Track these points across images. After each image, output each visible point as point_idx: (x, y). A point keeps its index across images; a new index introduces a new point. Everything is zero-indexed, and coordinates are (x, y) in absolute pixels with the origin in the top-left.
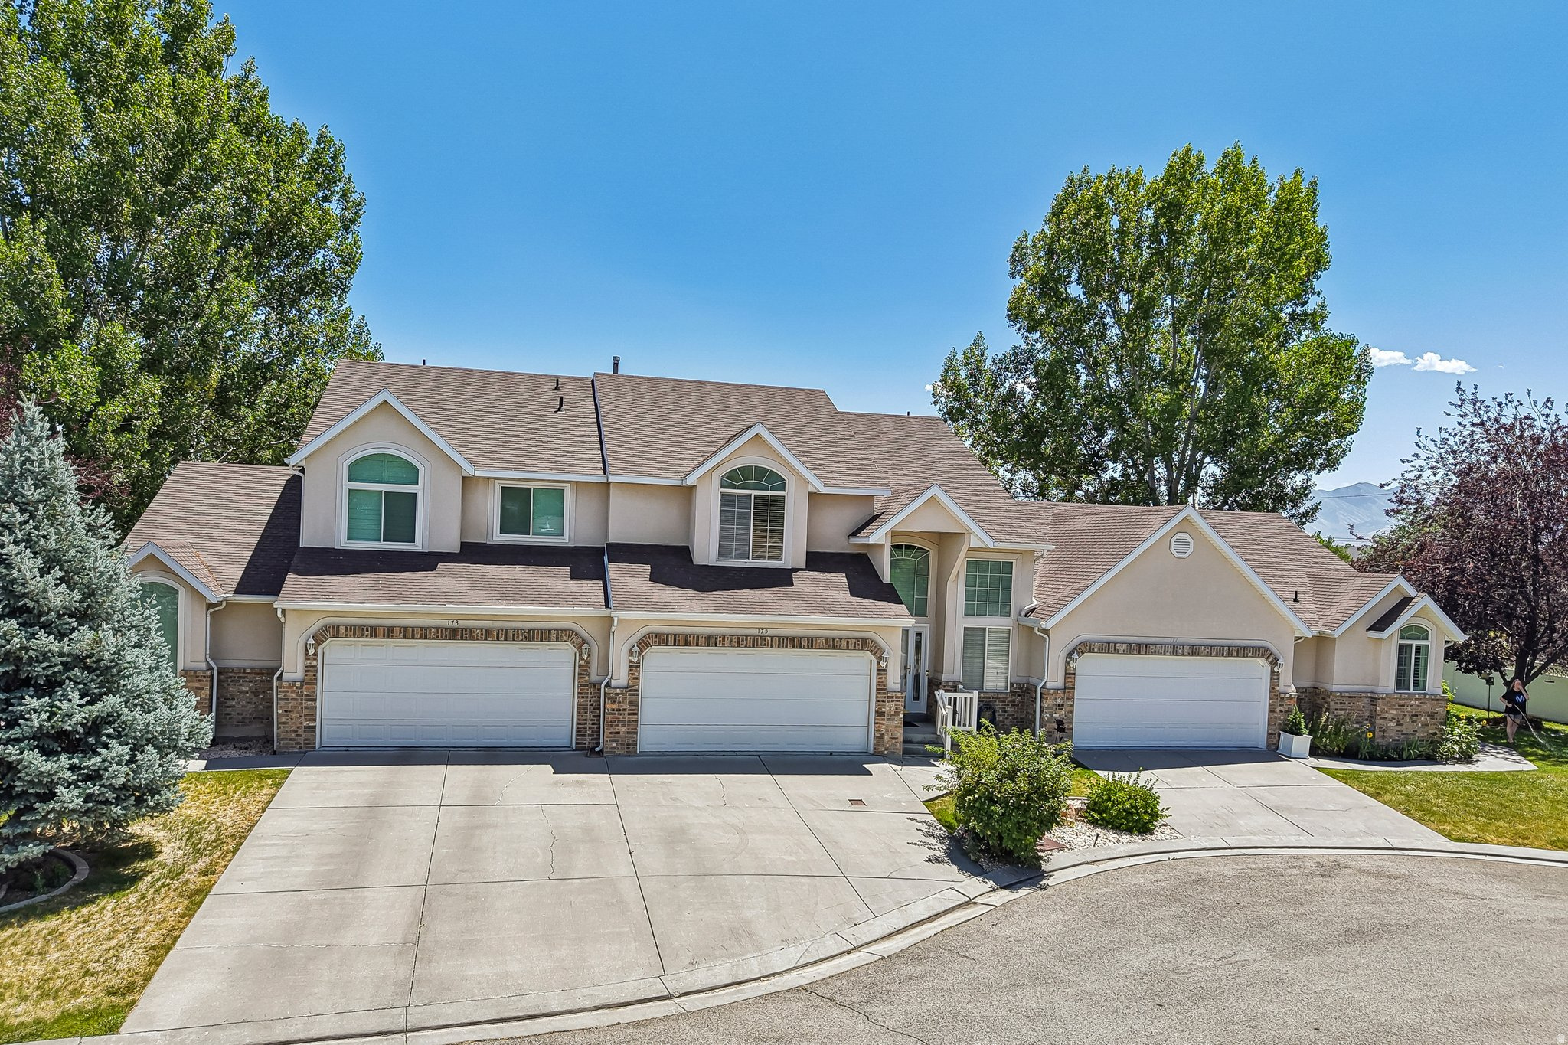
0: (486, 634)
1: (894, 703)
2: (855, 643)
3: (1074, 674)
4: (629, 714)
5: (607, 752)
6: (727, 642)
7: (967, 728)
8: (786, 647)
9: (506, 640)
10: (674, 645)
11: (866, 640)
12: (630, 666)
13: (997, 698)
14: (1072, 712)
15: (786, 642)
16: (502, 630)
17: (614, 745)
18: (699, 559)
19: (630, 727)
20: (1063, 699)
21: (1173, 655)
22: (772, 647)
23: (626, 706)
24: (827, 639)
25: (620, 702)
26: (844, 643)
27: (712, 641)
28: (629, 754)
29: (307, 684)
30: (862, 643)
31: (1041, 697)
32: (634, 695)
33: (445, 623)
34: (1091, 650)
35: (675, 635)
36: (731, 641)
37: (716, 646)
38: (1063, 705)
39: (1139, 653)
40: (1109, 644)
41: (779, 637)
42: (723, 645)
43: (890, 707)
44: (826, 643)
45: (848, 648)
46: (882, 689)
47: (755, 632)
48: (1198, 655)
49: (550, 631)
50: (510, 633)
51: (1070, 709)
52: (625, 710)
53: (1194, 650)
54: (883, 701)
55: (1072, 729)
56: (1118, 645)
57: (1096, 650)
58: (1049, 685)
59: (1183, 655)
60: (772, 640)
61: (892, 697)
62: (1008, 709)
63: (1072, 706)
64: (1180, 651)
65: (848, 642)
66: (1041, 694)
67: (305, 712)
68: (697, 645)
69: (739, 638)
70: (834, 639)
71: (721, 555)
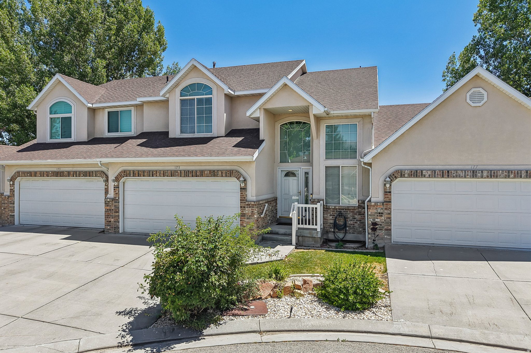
0: (69, 174)
1: (250, 208)
2: (226, 173)
3: (390, 192)
4: (115, 212)
5: (106, 231)
6: (158, 174)
7: (314, 227)
8: (189, 176)
9: (76, 176)
10: (133, 176)
11: (232, 171)
12: (114, 187)
13: (348, 209)
14: (390, 218)
15: (188, 174)
16: (75, 172)
17: (109, 228)
18: (171, 136)
19: (115, 219)
20: (382, 209)
21: (473, 177)
22: (181, 176)
23: (113, 208)
24: (210, 171)
25: (110, 206)
26: (220, 173)
27: (151, 173)
28: (115, 233)
29: (10, 197)
30: (230, 173)
31: (368, 208)
32: (116, 202)
33: (55, 169)
34: (402, 176)
35: (133, 171)
36: (160, 173)
37: (153, 176)
38: (382, 213)
39: (443, 177)
40: (417, 171)
41: (184, 171)
42: (156, 176)
43: (248, 211)
44: (210, 173)
45: (222, 176)
46: (243, 200)
47: (173, 168)
48: (497, 177)
49: (93, 172)
50: (78, 173)
51: (389, 216)
52: (113, 210)
53: (493, 174)
54: (244, 207)
55: (390, 230)
56: (424, 172)
57: (406, 175)
58: (373, 200)
59: (482, 177)
60: (181, 172)
61: (249, 205)
62: (356, 216)
63: (390, 214)
64: (479, 175)
65: (222, 173)
66: (368, 206)
67: (10, 209)
68: (144, 176)
69: (164, 172)
70: (214, 171)
71: (182, 132)
